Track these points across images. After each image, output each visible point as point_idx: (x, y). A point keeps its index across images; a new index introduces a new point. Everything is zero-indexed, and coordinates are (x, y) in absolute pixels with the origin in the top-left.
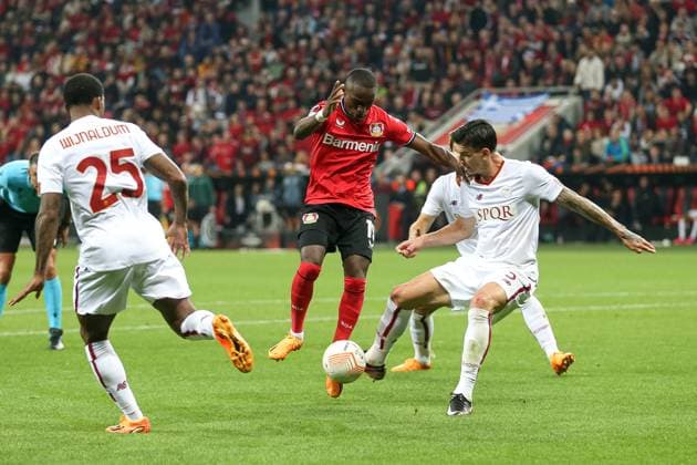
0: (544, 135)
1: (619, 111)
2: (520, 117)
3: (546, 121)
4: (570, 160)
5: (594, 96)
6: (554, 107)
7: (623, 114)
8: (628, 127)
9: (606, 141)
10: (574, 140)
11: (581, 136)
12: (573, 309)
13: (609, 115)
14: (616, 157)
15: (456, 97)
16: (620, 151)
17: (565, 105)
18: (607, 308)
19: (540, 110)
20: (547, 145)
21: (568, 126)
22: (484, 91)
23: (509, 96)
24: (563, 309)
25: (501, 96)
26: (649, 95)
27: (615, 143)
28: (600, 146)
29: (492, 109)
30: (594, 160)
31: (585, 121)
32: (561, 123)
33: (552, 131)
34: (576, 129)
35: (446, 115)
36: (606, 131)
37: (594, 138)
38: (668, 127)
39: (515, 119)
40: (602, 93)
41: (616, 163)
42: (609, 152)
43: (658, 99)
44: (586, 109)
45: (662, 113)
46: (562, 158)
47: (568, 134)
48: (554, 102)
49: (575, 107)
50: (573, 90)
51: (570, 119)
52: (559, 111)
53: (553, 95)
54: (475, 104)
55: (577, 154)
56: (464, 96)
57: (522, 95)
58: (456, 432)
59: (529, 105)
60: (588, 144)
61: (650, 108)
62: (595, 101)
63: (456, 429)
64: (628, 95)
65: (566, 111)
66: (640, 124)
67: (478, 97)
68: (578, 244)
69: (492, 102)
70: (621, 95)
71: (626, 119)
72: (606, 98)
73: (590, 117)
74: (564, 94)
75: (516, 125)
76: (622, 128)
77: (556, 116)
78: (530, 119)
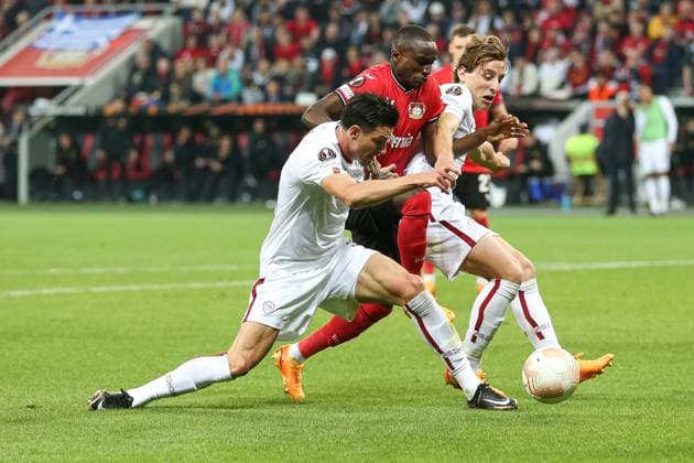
0: (133, 66)
1: (229, 35)
2: (103, 43)
3: (135, 48)
4: (166, 98)
5: (197, 16)
6: (145, 31)
7: (233, 40)
8: (239, 56)
9: (211, 74)
10: (171, 73)
11: (182, 66)
12: (168, 286)
13: (214, 41)
14: (225, 94)
15: (22, 17)
16: (229, 87)
17: (158, 27)
18: (210, 285)
19: (128, 34)
20: (137, 78)
21: (163, 55)
22: (57, 8)
23: (89, 15)
24: (156, 287)
25: (79, 16)
26: (265, 16)
27: (223, 76)
28: (204, 80)
29: (66, 32)
30: (196, 97)
31: (185, 48)
32: (155, 51)
33: (143, 61)
34: (174, 57)
35: (9, 39)
36: (212, 62)
37: (195, 71)
38: (289, 56)
39: (95, 46)
40: (207, 12)
41: (224, 101)
42: (216, 88)
43: (277, 21)
44: (187, 34)
45: (283, 38)
46: (156, 95)
47: (163, 65)
48: (146, 23)
49: (172, 31)
50: (169, 9)
51: (166, 45)
52: (152, 35)
53: (145, 14)
54: (45, 25)
55: (175, 90)
56: (31, 16)
57: (104, 15)
58: (15, 444)
59: (113, 27)
60: (189, 76)
61: (267, 32)
62: (198, 24)
63: (16, 440)
64: (239, 16)
65: (162, 34)
66: (255, 51)
67: (49, 17)
68: (175, 205)
69: (67, 23)
70: (232, 15)
71: (237, 45)
72: (212, 20)
73: (192, 42)
74: (159, 13)
75: (98, 53)
76: (232, 58)
77: (148, 41)
78: (116, 45)
